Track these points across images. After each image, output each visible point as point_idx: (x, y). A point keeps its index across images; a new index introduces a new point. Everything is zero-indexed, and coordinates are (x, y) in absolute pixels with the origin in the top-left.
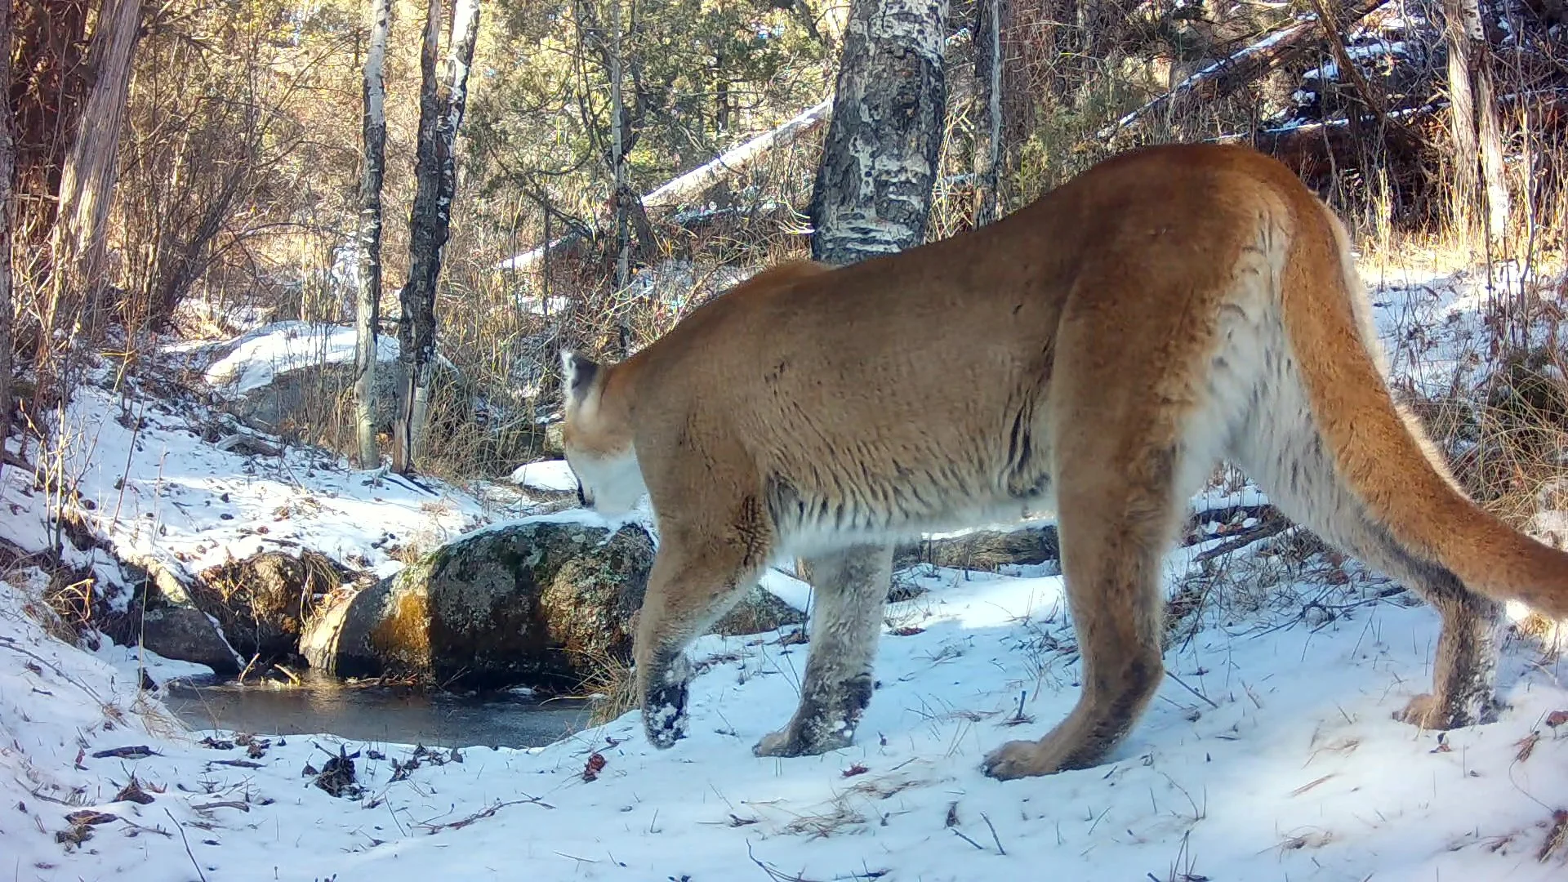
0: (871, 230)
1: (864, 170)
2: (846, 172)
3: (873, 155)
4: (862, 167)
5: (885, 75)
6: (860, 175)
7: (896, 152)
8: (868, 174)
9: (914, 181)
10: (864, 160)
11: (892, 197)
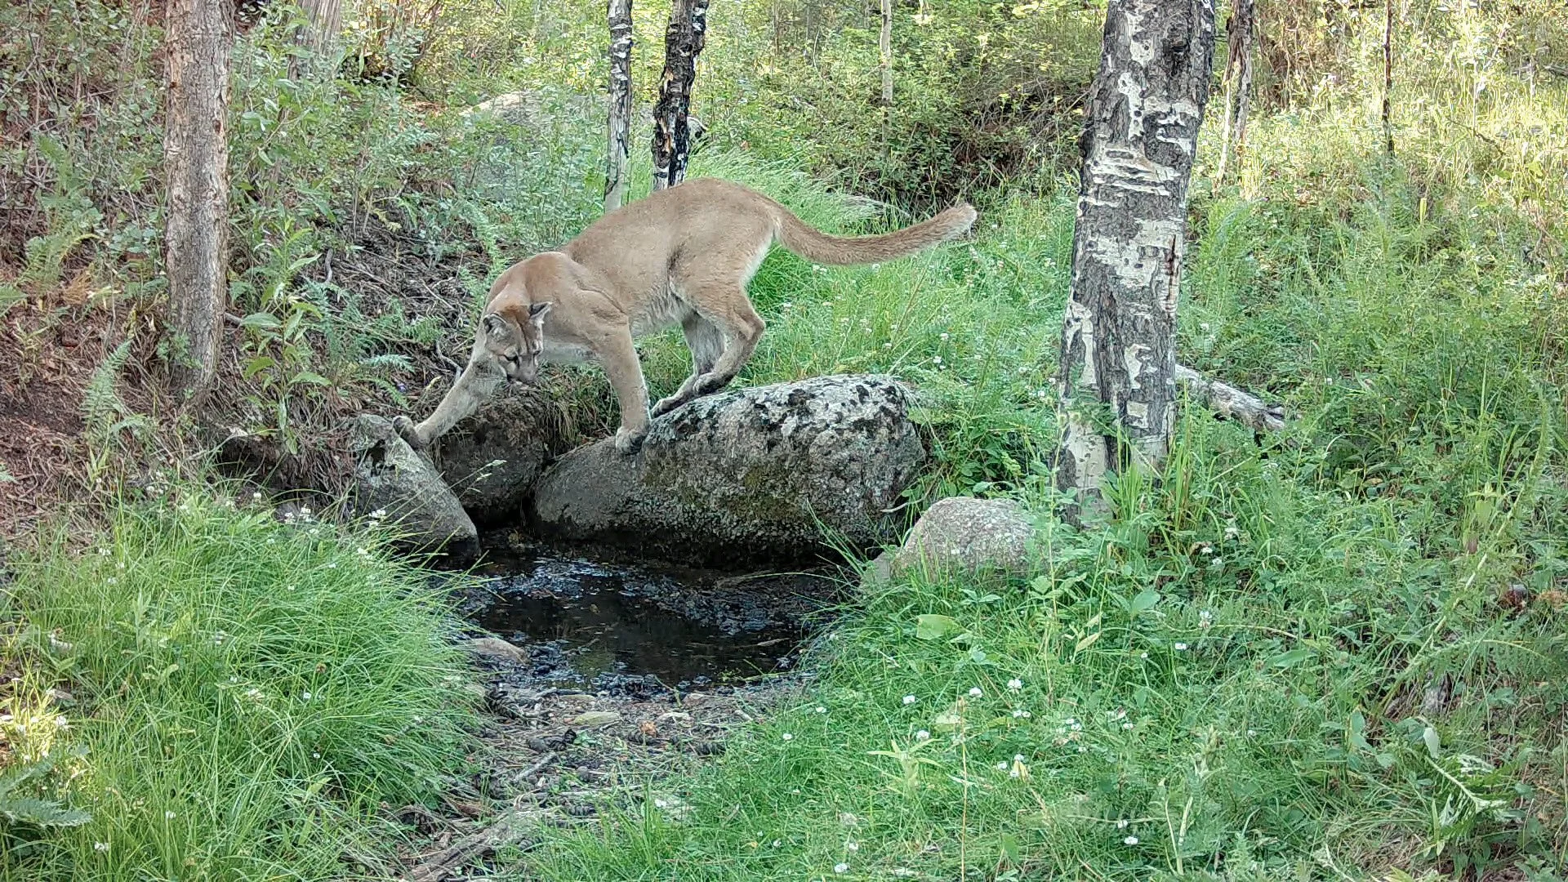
0: (1139, 171)
1: (1133, 110)
2: (1115, 111)
3: (1143, 95)
4: (1131, 106)
5: (1156, 15)
6: (1128, 114)
7: (1165, 93)
8: (1138, 114)
9: (1182, 123)
10: (1134, 101)
11: (1161, 138)
